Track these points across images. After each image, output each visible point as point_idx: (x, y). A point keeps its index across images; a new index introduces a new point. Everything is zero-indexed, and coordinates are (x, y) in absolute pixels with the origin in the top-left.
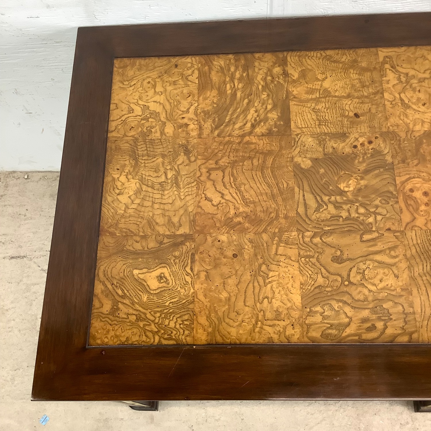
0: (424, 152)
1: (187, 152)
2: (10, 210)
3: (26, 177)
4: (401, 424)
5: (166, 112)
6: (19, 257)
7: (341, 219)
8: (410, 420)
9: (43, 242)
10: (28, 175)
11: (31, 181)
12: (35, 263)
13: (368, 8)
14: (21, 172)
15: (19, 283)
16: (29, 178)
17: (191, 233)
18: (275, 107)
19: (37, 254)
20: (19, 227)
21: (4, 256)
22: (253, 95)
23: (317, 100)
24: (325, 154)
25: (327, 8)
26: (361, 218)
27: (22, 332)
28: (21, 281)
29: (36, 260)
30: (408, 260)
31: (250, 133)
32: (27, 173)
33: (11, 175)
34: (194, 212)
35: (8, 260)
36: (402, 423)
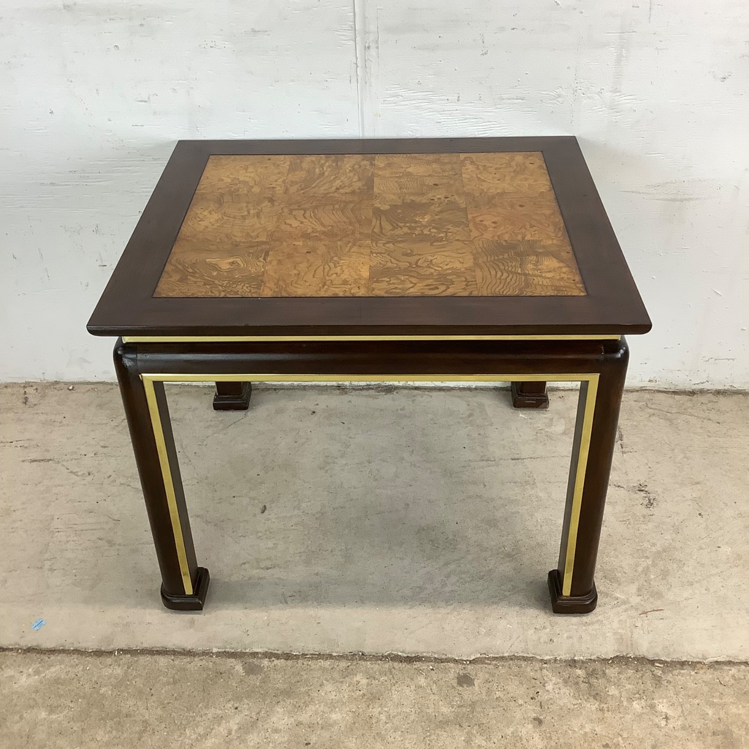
0: (496, 202)
1: (271, 200)
2: (42, 418)
3: (71, 388)
4: (535, 629)
5: (255, 181)
6: (43, 460)
7: (414, 235)
8: (547, 624)
9: (77, 447)
10: (72, 387)
11: (76, 393)
12: (63, 465)
13: (452, 132)
14: (66, 383)
15: (36, 485)
16: (74, 389)
17: (268, 240)
18: (359, 180)
19: (68, 457)
20: (51, 432)
21: (23, 459)
22: (340, 174)
23: (400, 177)
24: (403, 203)
25: (415, 130)
26: (433, 234)
27: (29, 533)
28: (40, 483)
29: (65, 463)
30: (473, 255)
31: (334, 192)
32: (73, 383)
33: (52, 386)
34: (273, 230)
35: (28, 463)
36: (537, 627)
